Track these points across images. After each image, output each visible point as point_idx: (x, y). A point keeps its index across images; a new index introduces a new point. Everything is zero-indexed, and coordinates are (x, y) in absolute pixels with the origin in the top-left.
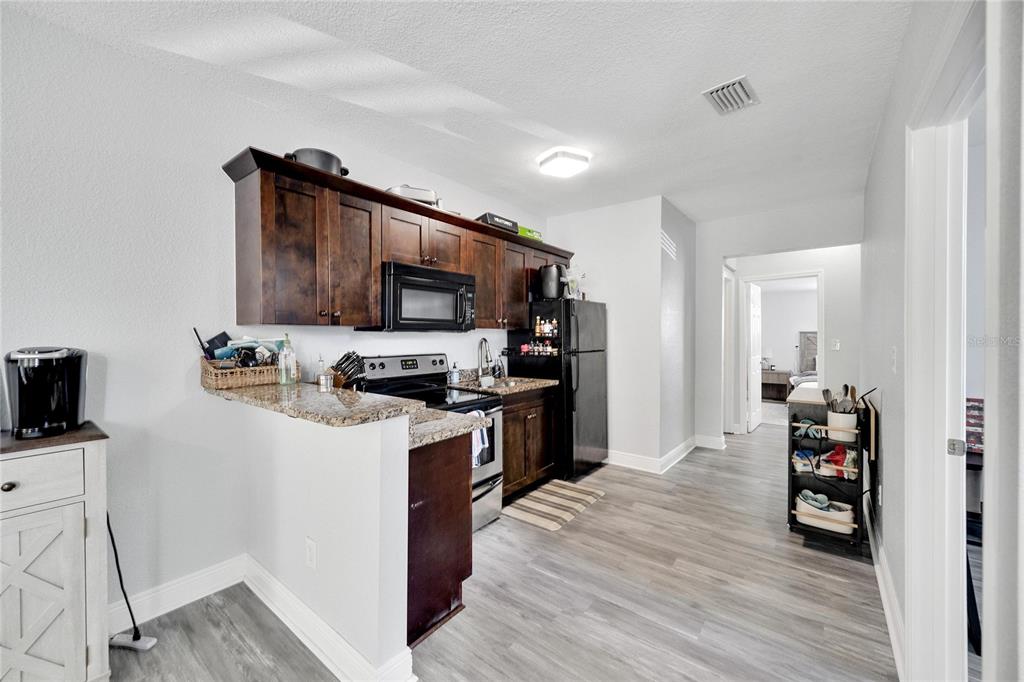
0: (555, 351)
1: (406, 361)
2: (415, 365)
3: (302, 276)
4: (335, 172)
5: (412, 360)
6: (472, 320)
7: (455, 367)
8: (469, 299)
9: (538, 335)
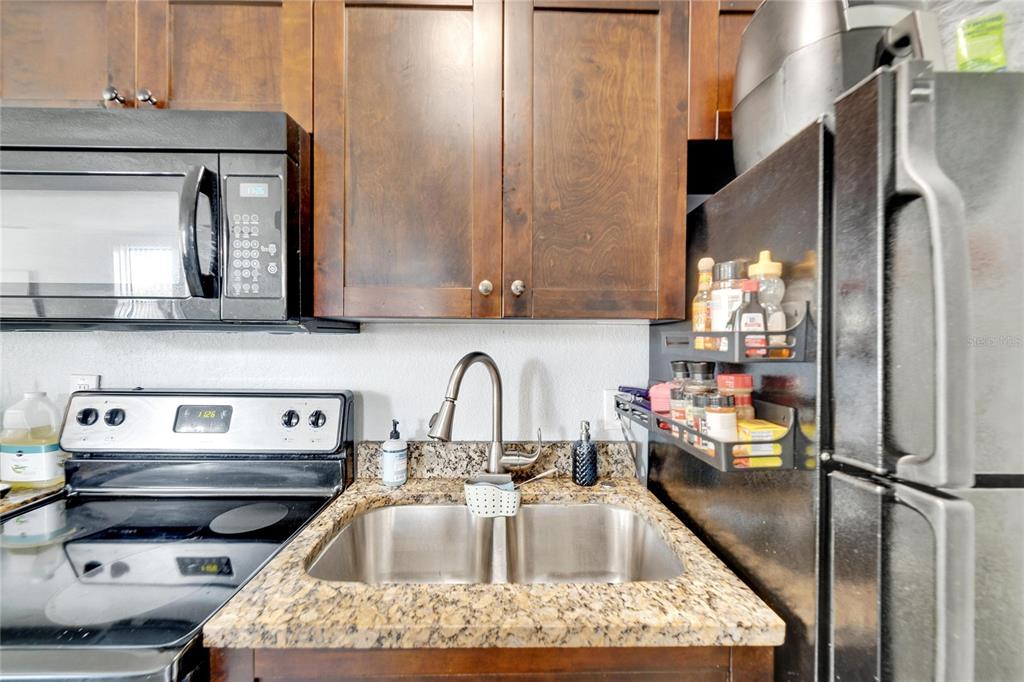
0: (761, 447)
1: (191, 408)
2: (222, 418)
5: (215, 408)
6: (267, 281)
7: (395, 435)
9: (700, 343)
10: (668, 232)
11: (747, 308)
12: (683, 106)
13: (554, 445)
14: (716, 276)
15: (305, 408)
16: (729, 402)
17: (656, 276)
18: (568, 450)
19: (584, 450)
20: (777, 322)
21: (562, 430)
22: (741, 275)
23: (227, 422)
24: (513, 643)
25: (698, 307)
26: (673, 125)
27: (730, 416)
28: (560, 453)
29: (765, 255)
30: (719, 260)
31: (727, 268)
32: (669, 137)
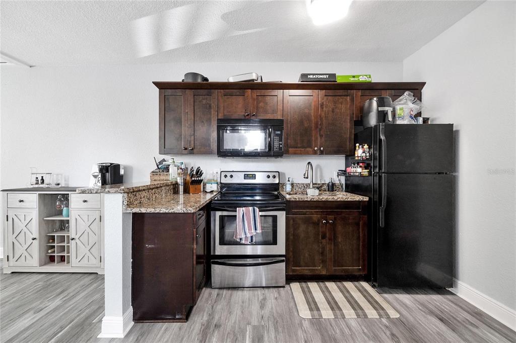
0: (365, 172)
1: (247, 175)
2: (254, 177)
3: (176, 132)
4: (199, 80)
5: (252, 175)
6: (280, 149)
7: (289, 181)
8: (277, 135)
9: (356, 158)
10: (350, 138)
11: (363, 153)
12: (353, 114)
13: (323, 184)
14: (359, 148)
15: (271, 175)
16: (361, 167)
17: (348, 146)
18: (327, 185)
19: (331, 184)
20: (368, 155)
21: (325, 181)
22: (363, 147)
23: (255, 177)
24: (330, 200)
25: (356, 152)
26: (351, 118)
27: (361, 169)
28: (325, 185)
29: (366, 145)
30: (360, 145)
31: (361, 146)
32: (351, 120)
